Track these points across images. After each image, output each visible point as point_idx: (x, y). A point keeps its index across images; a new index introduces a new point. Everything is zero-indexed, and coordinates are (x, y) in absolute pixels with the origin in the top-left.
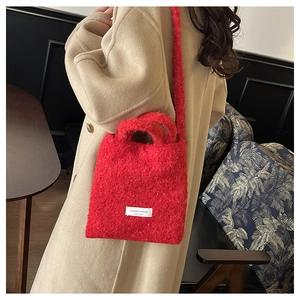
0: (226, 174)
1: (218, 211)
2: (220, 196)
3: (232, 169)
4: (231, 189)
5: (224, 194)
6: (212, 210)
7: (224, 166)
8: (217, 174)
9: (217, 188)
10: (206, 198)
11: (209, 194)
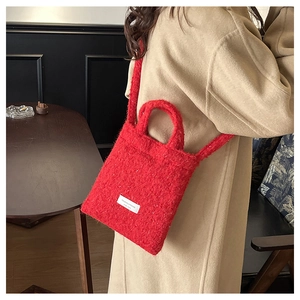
0: (282, 161)
1: (279, 200)
2: (278, 185)
3: (287, 154)
4: (288, 176)
5: (282, 182)
6: (272, 200)
7: (278, 153)
8: (272, 163)
9: (274, 177)
10: (264, 189)
11: (267, 184)
